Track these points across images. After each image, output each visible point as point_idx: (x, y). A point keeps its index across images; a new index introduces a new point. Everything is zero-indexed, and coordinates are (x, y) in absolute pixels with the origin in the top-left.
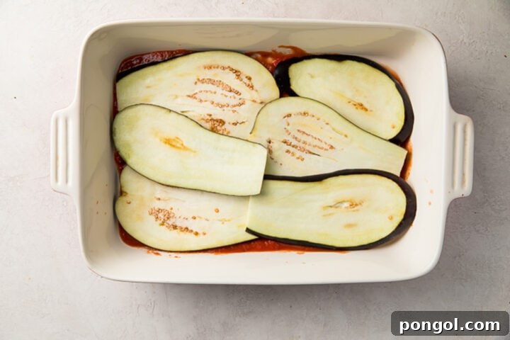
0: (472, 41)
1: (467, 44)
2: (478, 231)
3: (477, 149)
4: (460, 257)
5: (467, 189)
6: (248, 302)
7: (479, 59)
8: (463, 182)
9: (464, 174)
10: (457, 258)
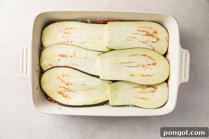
0: (187, 15)
1: (185, 17)
2: (193, 92)
3: (191, 59)
4: (186, 102)
5: (187, 79)
6: (102, 124)
7: (190, 22)
8: (185, 76)
9: (185, 73)
10: (185, 103)
